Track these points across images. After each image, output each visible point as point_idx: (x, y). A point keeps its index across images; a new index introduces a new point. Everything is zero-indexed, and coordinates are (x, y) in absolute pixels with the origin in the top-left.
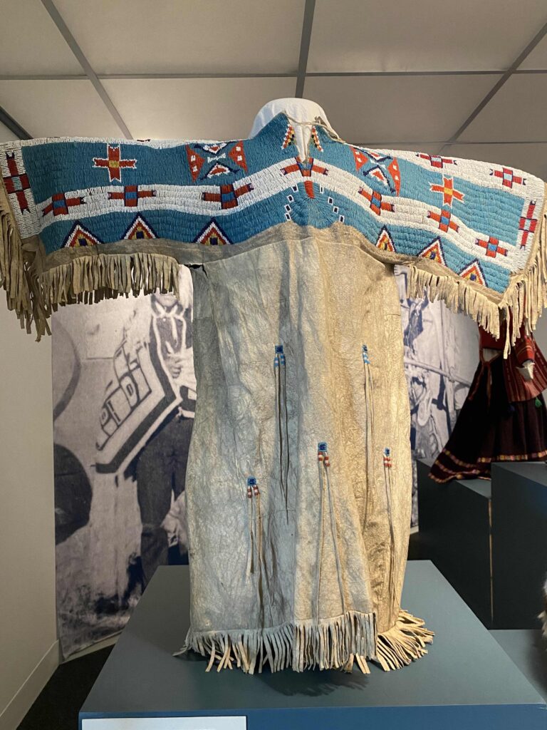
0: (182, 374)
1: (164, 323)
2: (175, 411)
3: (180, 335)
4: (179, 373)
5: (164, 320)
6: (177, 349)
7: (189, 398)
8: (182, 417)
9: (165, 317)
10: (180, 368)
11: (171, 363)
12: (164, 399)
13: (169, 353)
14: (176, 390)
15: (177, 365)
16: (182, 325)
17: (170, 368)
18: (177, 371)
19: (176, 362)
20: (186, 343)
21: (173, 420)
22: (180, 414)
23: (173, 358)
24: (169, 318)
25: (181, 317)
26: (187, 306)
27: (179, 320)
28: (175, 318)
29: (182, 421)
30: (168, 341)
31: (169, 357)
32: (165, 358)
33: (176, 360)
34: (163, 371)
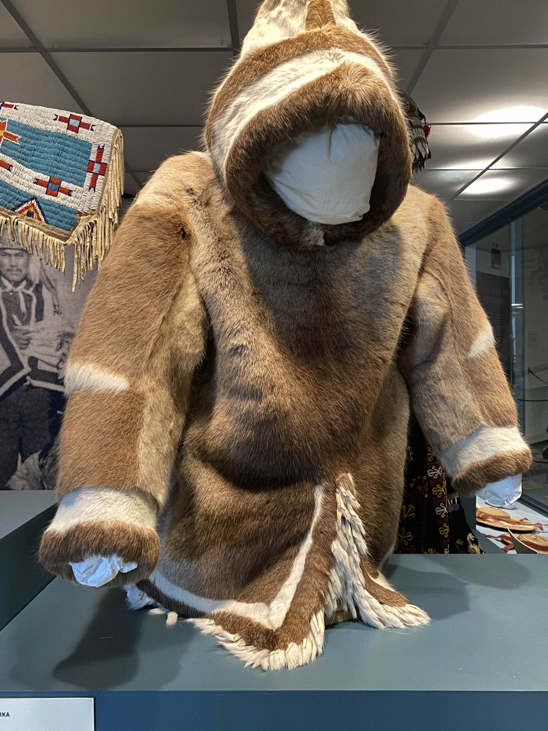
0: (30, 346)
1: (12, 296)
2: (23, 379)
3: (28, 308)
4: (27, 344)
5: (11, 294)
6: (26, 322)
7: (39, 368)
8: (31, 386)
9: (12, 291)
10: (28, 340)
11: (18, 334)
12: (10, 368)
13: (16, 325)
14: (25, 361)
15: (25, 337)
16: (31, 299)
17: (17, 339)
18: (24, 342)
19: (24, 334)
20: (36, 316)
21: (20, 388)
22: (28, 383)
23: (20, 330)
24: (17, 293)
25: (30, 292)
26: (37, 282)
27: (29, 295)
28: (23, 293)
29: (30, 390)
30: (15, 314)
31: (16, 329)
32: (11, 329)
33: (25, 332)
34: (9, 342)
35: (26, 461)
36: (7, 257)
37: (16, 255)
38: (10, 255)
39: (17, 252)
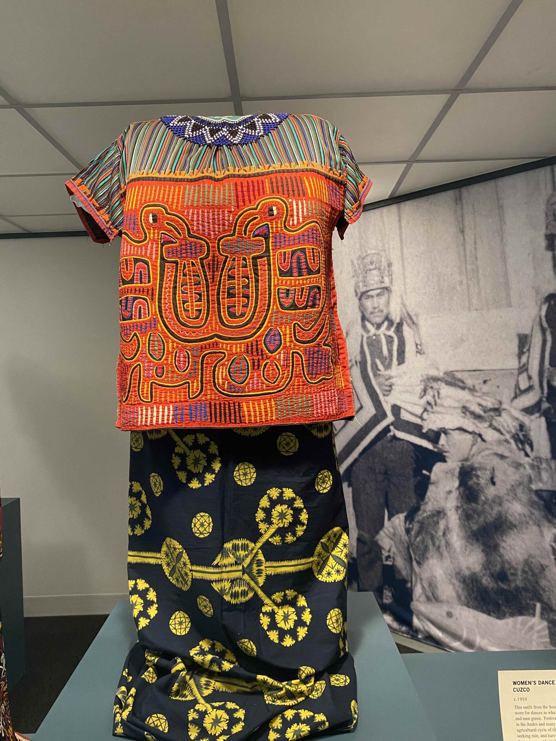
0: (392, 392)
1: (375, 340)
2: (387, 429)
3: (390, 351)
4: (390, 391)
5: (374, 337)
6: (388, 367)
7: (402, 418)
8: (394, 437)
9: (375, 335)
10: (391, 386)
11: (382, 380)
12: (375, 416)
13: (379, 370)
14: (388, 409)
15: (387, 383)
16: (393, 341)
17: (380, 385)
18: (388, 388)
19: (386, 380)
20: (398, 359)
21: (385, 438)
22: (391, 434)
23: (383, 375)
24: (379, 335)
25: (391, 332)
26: (398, 320)
27: (390, 336)
28: (385, 335)
29: (394, 441)
30: (378, 359)
31: (380, 375)
32: (375, 375)
33: (387, 377)
34: (374, 388)
35: (393, 519)
36: (370, 299)
37: (378, 295)
38: (372, 297)
39: (379, 291)
